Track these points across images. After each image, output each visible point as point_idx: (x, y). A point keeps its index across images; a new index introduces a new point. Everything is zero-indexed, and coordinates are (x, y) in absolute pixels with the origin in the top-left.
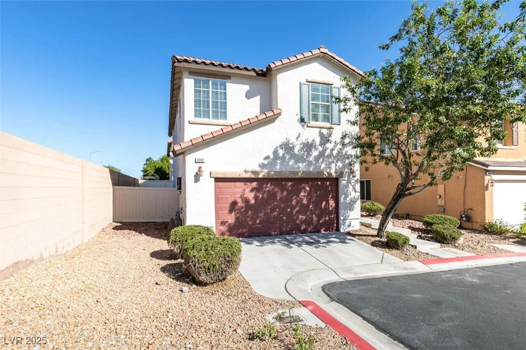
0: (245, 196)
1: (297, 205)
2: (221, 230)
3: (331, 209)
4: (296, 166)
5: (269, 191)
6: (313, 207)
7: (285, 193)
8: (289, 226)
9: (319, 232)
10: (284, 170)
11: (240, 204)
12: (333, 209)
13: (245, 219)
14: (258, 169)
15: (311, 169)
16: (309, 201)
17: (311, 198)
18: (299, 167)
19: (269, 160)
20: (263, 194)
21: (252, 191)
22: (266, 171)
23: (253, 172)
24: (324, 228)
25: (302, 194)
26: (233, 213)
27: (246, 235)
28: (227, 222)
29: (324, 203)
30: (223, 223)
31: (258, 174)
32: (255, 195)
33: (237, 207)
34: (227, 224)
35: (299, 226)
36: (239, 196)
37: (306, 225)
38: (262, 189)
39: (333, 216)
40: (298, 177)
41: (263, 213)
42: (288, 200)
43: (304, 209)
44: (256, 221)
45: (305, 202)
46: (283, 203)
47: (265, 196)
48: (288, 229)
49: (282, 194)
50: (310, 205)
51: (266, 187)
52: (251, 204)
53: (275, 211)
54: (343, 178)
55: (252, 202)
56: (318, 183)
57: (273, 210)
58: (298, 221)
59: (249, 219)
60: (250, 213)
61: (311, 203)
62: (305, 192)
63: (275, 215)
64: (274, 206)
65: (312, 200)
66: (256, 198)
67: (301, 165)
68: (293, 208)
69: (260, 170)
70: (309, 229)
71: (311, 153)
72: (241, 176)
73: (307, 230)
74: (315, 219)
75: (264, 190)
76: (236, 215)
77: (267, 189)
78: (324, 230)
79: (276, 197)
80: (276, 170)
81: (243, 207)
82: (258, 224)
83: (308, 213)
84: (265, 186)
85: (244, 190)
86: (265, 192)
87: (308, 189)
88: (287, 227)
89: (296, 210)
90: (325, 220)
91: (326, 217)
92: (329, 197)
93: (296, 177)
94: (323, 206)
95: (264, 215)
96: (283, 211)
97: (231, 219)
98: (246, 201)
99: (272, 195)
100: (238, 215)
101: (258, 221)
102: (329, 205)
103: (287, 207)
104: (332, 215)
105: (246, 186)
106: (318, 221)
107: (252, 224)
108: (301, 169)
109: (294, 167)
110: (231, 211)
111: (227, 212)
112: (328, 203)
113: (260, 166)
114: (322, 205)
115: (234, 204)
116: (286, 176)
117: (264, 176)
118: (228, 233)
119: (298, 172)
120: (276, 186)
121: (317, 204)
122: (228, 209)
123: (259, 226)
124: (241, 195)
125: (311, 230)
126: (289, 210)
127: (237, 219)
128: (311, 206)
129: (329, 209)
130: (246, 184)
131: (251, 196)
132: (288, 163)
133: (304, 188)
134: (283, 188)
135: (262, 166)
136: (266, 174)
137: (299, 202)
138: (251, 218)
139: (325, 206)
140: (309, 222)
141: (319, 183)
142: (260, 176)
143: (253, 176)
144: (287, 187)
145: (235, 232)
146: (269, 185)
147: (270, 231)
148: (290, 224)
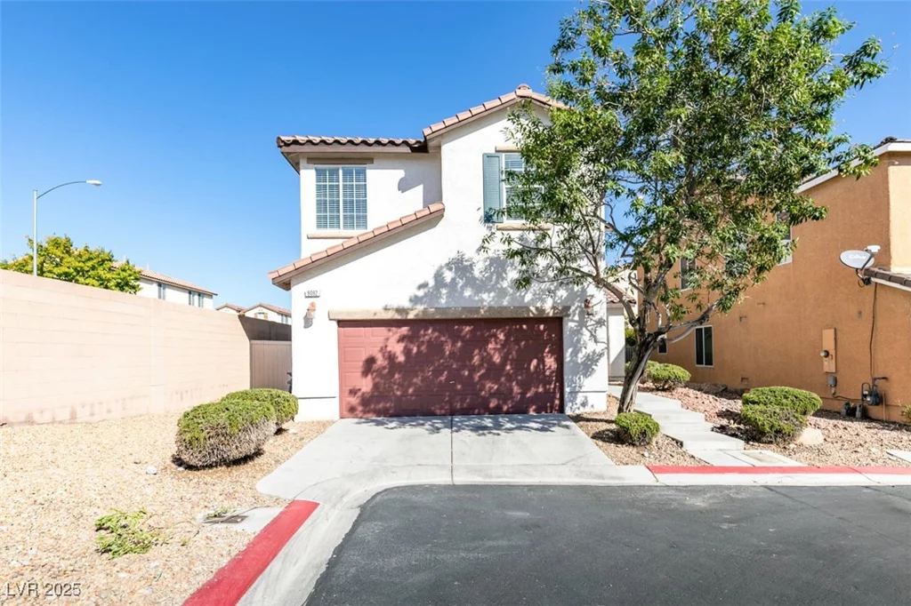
0: (389, 349)
1: (481, 365)
2: (349, 403)
3: (548, 373)
4: (476, 298)
5: (429, 341)
6: (512, 369)
7: (459, 344)
8: (468, 400)
9: (525, 412)
10: (452, 305)
11: (381, 361)
12: (552, 372)
13: (390, 387)
14: (407, 304)
15: (505, 303)
16: (504, 360)
17: (509, 353)
18: (482, 300)
19: (426, 290)
20: (419, 347)
21: (401, 340)
22: (420, 308)
23: (398, 310)
24: (534, 407)
25: (490, 346)
26: (369, 377)
27: (391, 412)
28: (360, 390)
29: (535, 362)
30: (353, 392)
31: (407, 314)
32: (405, 348)
33: (375, 367)
34: (359, 394)
35: (486, 401)
36: (379, 349)
37: (499, 400)
38: (418, 337)
39: (552, 386)
40: (480, 317)
41: (420, 378)
42: (465, 355)
43: (494, 372)
44: (407, 391)
45: (497, 359)
46: (457, 361)
47: (423, 348)
48: (465, 405)
49: (453, 345)
50: (506, 365)
51: (425, 335)
52: (400, 363)
53: (441, 375)
54: (570, 318)
55: (401, 358)
56: (521, 327)
57: (438, 373)
58: (483, 393)
59: (396, 387)
60: (397, 376)
61: (509, 362)
62: (496, 343)
63: (441, 381)
64: (439, 366)
65: (510, 357)
66: (407, 352)
67: (485, 296)
68: (473, 369)
69: (410, 307)
70: (505, 408)
71: (504, 275)
72: (378, 317)
73: (502, 408)
74: (516, 389)
75: (421, 339)
76: (374, 379)
77: (427, 337)
78: (534, 411)
79: (443, 351)
80: (440, 306)
81: (384, 368)
82: (412, 395)
83: (503, 379)
84: (422, 332)
85: (387, 339)
86: (422, 342)
87: (502, 337)
88: (462, 401)
89: (479, 374)
90: (536, 393)
91: (538, 387)
92: (544, 352)
93: (476, 316)
94: (532, 367)
95: (422, 381)
96: (456, 375)
97: (366, 385)
98: (391, 358)
99: (435, 347)
100: (377, 380)
101: (411, 391)
102: (544, 366)
103: (464, 367)
104: (550, 384)
105: (391, 334)
106: (523, 394)
107: (402, 396)
108: (485, 303)
109: (475, 301)
110: (365, 373)
111: (359, 374)
112: (541, 361)
113: (411, 300)
114: (529, 365)
115: (370, 361)
116: (457, 316)
117: (417, 315)
118: (360, 408)
119: (479, 308)
120: (442, 333)
121: (521, 364)
122: (361, 370)
123: (414, 398)
124: (382, 349)
125: (508, 408)
126: (467, 373)
127: (376, 386)
128: (508, 367)
129: (545, 372)
130: (390, 330)
131: (398, 349)
132: (462, 293)
133: (495, 336)
134: (455, 337)
135: (415, 300)
136: (421, 314)
137: (487, 359)
138: (399, 384)
139: (537, 367)
140: (504, 395)
141: (524, 327)
142: (411, 316)
143: (398, 317)
144: (463, 333)
145: (372, 407)
146: (430, 331)
147: (433, 408)
148: (469, 397)
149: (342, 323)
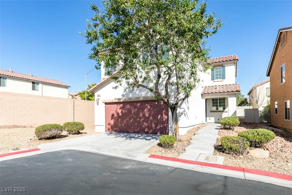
0: (117, 111)
1: (143, 117)
2: (108, 128)
3: (164, 120)
4: (140, 94)
5: (128, 109)
6: (152, 118)
7: (136, 110)
8: (139, 129)
9: (156, 134)
10: (133, 96)
11: (116, 115)
12: (166, 120)
13: (118, 123)
14: (121, 97)
15: (149, 95)
16: (150, 115)
17: (151, 113)
18: (142, 95)
19: (126, 92)
20: (125, 111)
21: (120, 109)
22: (124, 98)
23: (118, 99)
24: (159, 132)
25: (146, 110)
26: (113, 119)
27: (118, 131)
28: (111, 124)
29: (160, 116)
30: (109, 124)
31: (120, 100)
32: (122, 110)
33: (114, 117)
34: (111, 125)
35: (144, 129)
36: (115, 111)
37: (148, 129)
38: (125, 107)
39: (166, 125)
40: (140, 100)
41: (125, 120)
42: (137, 113)
43: (147, 119)
44: (122, 125)
45: (147, 115)
46: (135, 115)
47: (126, 111)
48: (138, 130)
49: (135, 110)
50: (150, 117)
51: (127, 107)
52: (120, 116)
53: (131, 120)
54: (171, 99)
55: (120, 114)
56: (155, 103)
57: (130, 119)
58: (143, 126)
59: (119, 123)
60: (119, 120)
62: (147, 109)
63: (131, 122)
64: (130, 117)
65: (152, 114)
66: (122, 112)
67: (142, 93)
68: (140, 118)
69: (122, 98)
70: (150, 132)
71: (149, 85)
72: (113, 101)
73: (149, 132)
74: (153, 126)
75: (126, 108)
76: (114, 120)
77: (127, 108)
78: (159, 133)
79: (131, 112)
80: (129, 97)
81: (116, 117)
82: (123, 126)
83: (149, 122)
85: (117, 108)
86: (126, 109)
87: (149, 107)
88: (137, 129)
89: (142, 120)
90: (160, 127)
91: (161, 125)
92: (163, 112)
94: (159, 118)
95: (126, 122)
96: (135, 120)
97: (112, 122)
98: (118, 114)
99: (130, 111)
100: (115, 121)
101: (123, 125)
102: (163, 117)
103: (137, 117)
104: (165, 124)
105: (118, 107)
106: (156, 127)
107: (121, 126)
108: (143, 96)
109: (139, 95)
110: (112, 119)
111: (110, 119)
112: (162, 115)
113: (122, 96)
114: (158, 117)
115: (113, 115)
116: (134, 100)
117: (123, 100)
118: (111, 129)
119: (141, 97)
120: (131, 106)
121: (155, 117)
122: (111, 118)
123: (124, 127)
124: (116, 111)
125: (151, 132)
126: (138, 119)
127: (114, 122)
128: (151, 118)
129: (163, 120)
130: (118, 106)
131: (120, 111)
132: (136, 92)
133: (147, 107)
134: (135, 107)
135: (123, 96)
136: (124, 100)
137: (144, 115)
138: (120, 122)
139: (160, 118)
140: (150, 127)
142: (121, 101)
143: (118, 101)
144: (137, 106)
145: (114, 129)
146: (128, 106)
147: (129, 131)
148: (139, 127)
149: (106, 104)
